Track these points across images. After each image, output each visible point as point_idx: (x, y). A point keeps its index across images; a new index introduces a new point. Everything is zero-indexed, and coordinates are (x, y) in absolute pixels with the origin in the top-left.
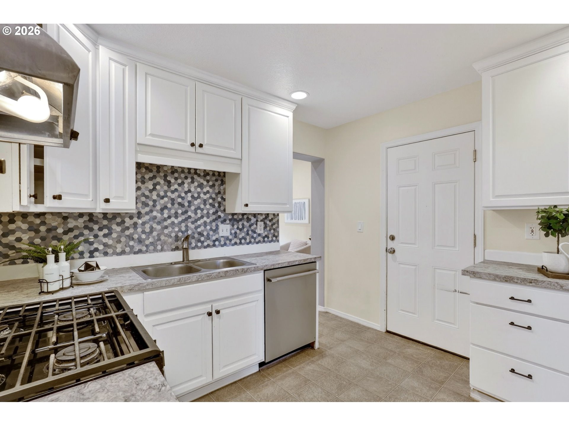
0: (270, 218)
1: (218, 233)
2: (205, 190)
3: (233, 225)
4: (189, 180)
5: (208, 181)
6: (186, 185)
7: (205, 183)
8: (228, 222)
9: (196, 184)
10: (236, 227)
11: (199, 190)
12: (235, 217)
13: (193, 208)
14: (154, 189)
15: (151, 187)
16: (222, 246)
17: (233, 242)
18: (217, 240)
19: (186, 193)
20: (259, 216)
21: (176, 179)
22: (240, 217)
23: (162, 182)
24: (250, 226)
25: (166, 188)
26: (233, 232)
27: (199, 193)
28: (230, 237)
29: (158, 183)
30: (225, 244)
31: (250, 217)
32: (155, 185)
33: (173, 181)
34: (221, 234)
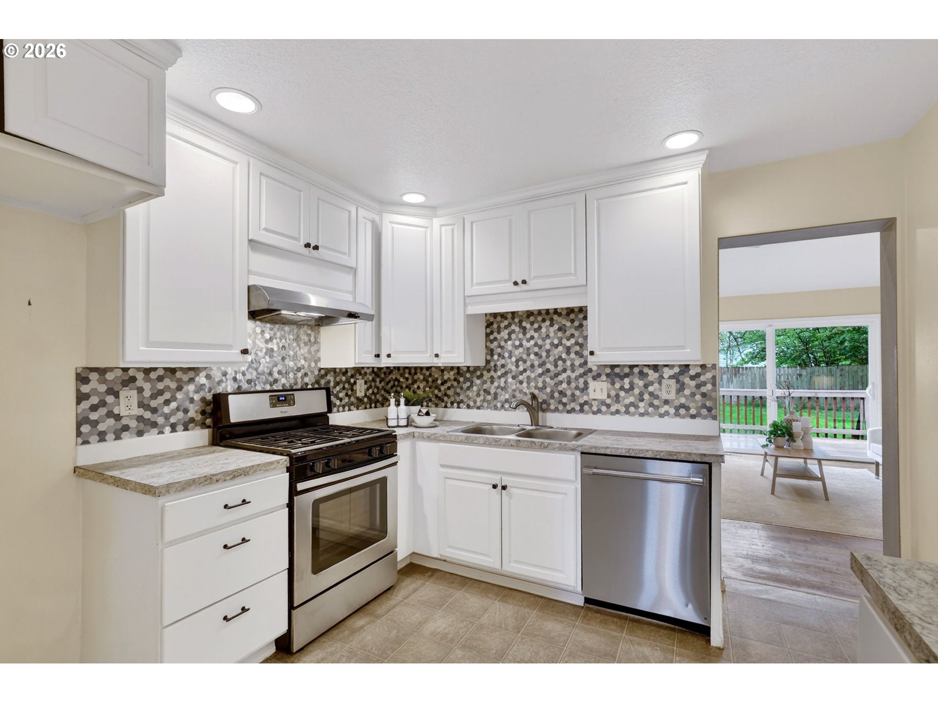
0: (692, 372)
1: (588, 394)
2: (568, 333)
3: (613, 384)
4: (548, 323)
5: (572, 321)
6: (544, 330)
7: (568, 324)
8: (604, 378)
9: (556, 327)
10: (618, 386)
11: (560, 334)
12: (617, 370)
13: (551, 359)
14: (510, 339)
15: (506, 337)
16: (594, 413)
17: (613, 409)
18: (586, 403)
19: (544, 340)
20: (666, 369)
21: (532, 323)
22: (627, 370)
23: (517, 329)
24: (646, 386)
25: (521, 336)
26: (613, 393)
27: (560, 340)
28: (608, 401)
29: (513, 331)
30: (599, 411)
31: (646, 370)
32: (509, 334)
33: (528, 326)
34: (592, 395)
